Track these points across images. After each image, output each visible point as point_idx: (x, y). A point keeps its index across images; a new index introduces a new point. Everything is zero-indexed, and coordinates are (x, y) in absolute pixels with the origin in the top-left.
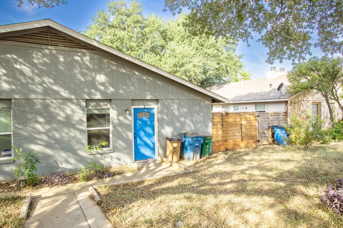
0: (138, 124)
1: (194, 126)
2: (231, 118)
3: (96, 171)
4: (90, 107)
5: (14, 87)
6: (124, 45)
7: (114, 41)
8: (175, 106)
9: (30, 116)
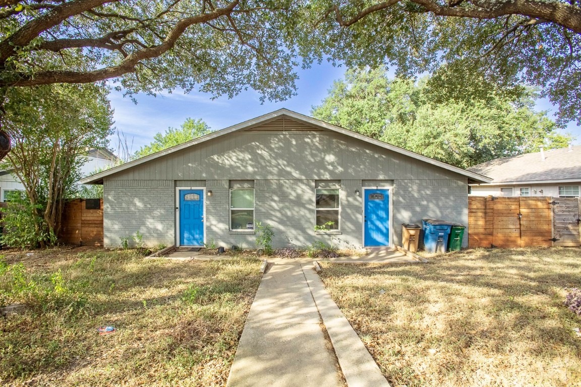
0: (370, 206)
1: (441, 212)
2: (501, 204)
3: (322, 250)
4: (319, 188)
5: (256, 170)
6: (363, 116)
7: (352, 113)
8: (415, 187)
9: (267, 195)
